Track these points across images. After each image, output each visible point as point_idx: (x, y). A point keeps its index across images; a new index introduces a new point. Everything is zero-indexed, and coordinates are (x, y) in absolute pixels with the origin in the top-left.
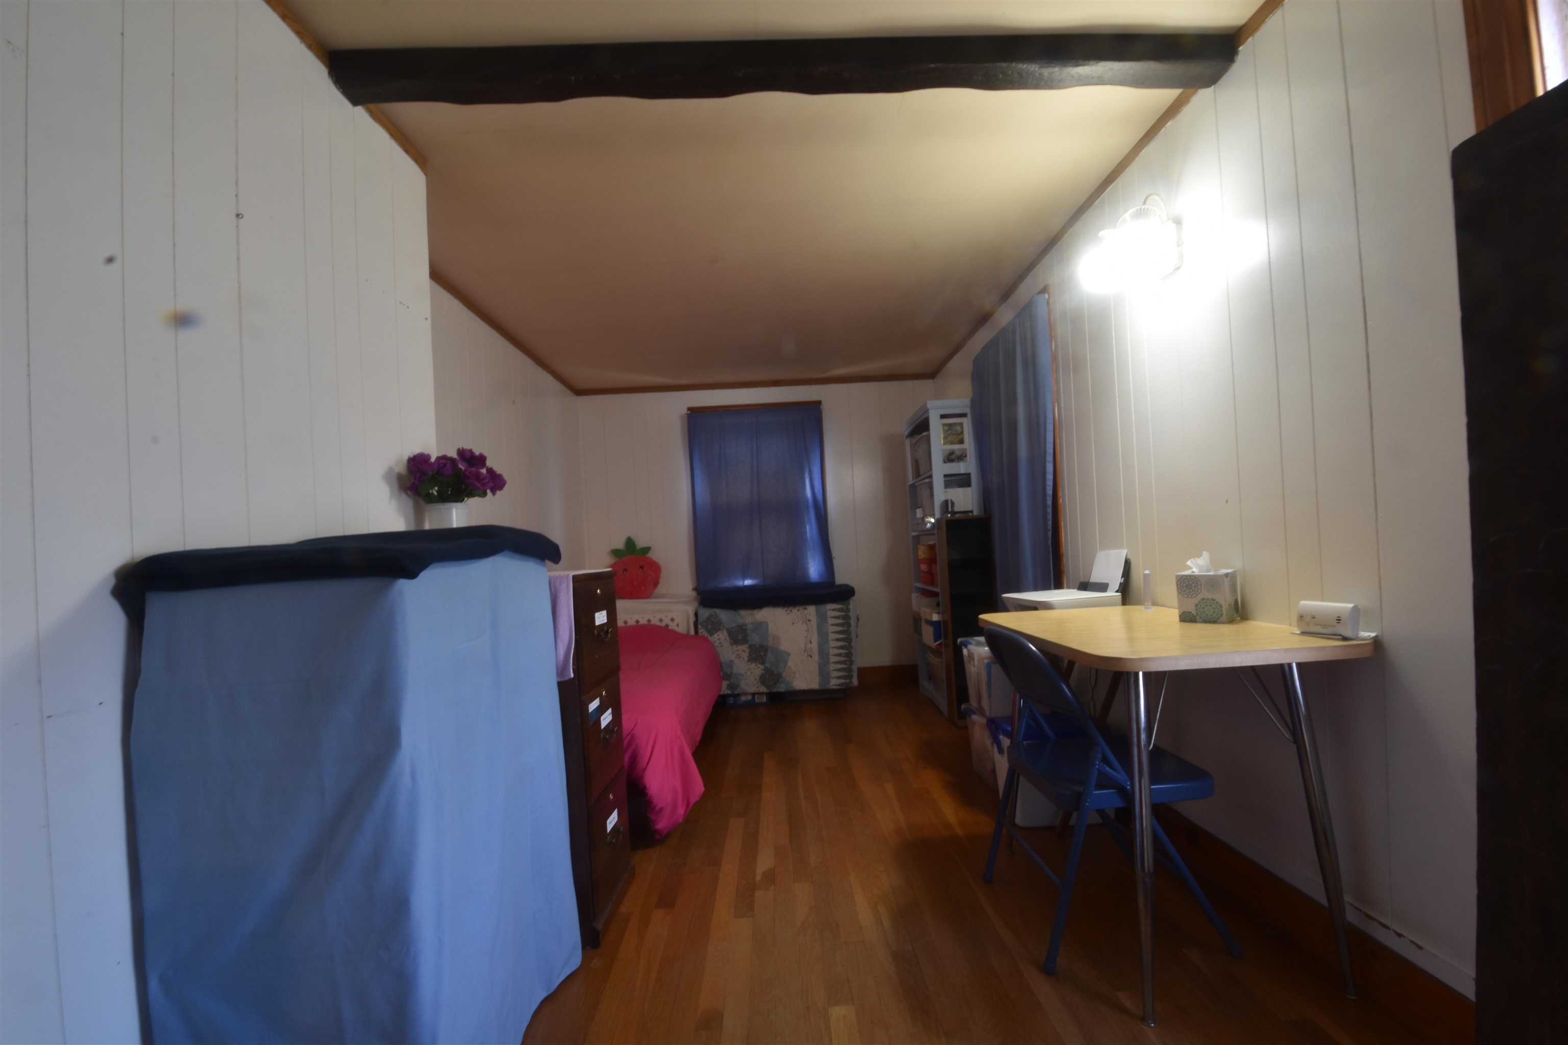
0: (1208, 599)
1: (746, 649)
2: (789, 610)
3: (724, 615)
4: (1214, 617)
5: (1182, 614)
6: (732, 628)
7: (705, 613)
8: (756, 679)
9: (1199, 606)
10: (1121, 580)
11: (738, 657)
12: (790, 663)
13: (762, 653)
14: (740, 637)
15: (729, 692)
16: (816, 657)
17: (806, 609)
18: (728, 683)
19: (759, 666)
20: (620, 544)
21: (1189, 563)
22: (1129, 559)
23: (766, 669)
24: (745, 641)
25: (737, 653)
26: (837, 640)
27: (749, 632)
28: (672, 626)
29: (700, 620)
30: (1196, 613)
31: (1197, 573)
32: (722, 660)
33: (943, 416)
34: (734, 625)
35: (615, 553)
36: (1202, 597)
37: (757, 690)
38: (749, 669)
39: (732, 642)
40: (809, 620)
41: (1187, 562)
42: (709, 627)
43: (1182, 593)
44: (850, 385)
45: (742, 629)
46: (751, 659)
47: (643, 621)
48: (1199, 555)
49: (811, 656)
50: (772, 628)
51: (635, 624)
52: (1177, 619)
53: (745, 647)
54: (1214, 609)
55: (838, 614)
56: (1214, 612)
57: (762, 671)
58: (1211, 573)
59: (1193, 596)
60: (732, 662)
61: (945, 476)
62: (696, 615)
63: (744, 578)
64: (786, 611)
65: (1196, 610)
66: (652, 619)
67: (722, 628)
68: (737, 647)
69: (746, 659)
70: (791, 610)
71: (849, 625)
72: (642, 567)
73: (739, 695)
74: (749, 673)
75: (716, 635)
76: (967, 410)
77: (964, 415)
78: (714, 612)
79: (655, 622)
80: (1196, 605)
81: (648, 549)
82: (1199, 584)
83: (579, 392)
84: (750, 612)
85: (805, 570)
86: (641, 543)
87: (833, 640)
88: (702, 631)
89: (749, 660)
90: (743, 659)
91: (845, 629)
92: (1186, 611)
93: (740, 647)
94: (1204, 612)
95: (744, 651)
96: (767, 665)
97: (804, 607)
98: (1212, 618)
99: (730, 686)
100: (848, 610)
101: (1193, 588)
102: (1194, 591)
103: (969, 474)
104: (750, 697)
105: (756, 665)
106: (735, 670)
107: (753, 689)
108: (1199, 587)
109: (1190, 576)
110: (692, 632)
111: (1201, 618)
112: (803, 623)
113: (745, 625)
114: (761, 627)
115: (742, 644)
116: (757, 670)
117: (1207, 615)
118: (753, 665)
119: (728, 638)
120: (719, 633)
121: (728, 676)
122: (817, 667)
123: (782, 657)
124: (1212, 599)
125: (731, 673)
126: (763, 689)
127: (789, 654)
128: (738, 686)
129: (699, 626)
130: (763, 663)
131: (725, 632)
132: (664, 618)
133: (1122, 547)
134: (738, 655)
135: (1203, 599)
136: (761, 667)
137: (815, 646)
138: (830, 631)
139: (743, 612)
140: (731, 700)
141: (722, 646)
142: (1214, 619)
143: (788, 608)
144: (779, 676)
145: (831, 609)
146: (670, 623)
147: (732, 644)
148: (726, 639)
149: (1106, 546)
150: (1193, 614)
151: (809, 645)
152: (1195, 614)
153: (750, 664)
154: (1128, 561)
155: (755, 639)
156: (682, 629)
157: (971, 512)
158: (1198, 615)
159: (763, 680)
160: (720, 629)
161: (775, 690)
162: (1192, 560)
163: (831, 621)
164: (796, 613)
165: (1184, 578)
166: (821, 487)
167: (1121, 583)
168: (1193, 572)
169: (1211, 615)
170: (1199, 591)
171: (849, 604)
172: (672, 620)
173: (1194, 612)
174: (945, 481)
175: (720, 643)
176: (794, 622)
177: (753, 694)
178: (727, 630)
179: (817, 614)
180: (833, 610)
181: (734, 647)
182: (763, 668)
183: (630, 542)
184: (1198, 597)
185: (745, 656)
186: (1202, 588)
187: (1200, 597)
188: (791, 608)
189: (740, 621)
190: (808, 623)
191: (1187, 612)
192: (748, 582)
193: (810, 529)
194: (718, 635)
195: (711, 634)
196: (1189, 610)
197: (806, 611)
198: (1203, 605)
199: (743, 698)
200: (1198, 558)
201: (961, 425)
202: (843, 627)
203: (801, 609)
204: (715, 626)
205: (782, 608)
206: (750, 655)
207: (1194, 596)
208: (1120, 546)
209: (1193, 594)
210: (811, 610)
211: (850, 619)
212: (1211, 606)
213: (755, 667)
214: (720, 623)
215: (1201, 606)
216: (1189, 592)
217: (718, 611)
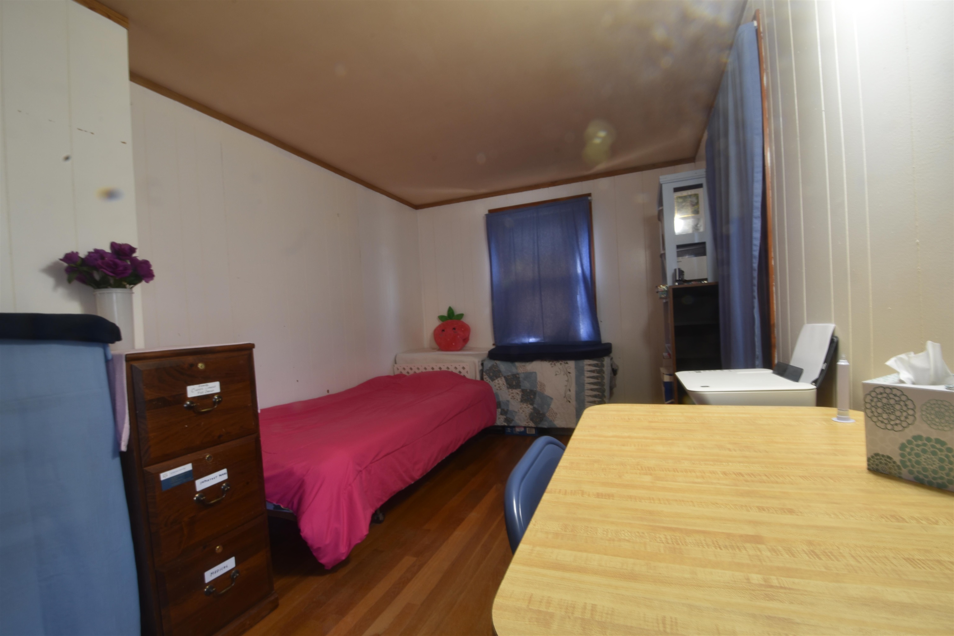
0: (929, 439)
1: (518, 392)
2: (553, 363)
3: (503, 366)
4: (942, 478)
5: (872, 457)
6: (508, 376)
7: (489, 364)
8: (526, 416)
9: (908, 450)
10: (823, 367)
11: (513, 398)
12: (552, 406)
13: (532, 396)
14: (514, 383)
15: (506, 424)
16: (574, 402)
17: (567, 363)
18: (505, 417)
19: (529, 406)
20: (445, 313)
21: (891, 363)
22: (836, 337)
23: (534, 409)
24: (518, 386)
25: (513, 395)
26: (592, 390)
27: (521, 379)
28: (464, 373)
29: (485, 369)
30: (901, 461)
31: (909, 385)
32: (501, 399)
33: (676, 190)
34: (510, 374)
35: (441, 318)
36: (916, 433)
37: (527, 425)
38: (521, 408)
39: (508, 386)
40: (569, 373)
41: (888, 359)
42: (491, 374)
43: (875, 419)
44: (616, 177)
45: (515, 377)
46: (523, 400)
47: (444, 368)
48: (920, 348)
49: (569, 402)
50: (539, 378)
51: (439, 370)
52: (862, 462)
53: (518, 391)
54: (941, 460)
55: (594, 368)
56: (942, 468)
57: (531, 410)
58: (941, 388)
59: (896, 428)
60: (508, 401)
61: (678, 247)
62: (482, 364)
63: (529, 336)
64: (551, 364)
65: (902, 455)
66: (450, 367)
67: (501, 376)
68: (512, 390)
69: (519, 400)
70: (555, 364)
71: (603, 378)
72: (454, 329)
73: (514, 427)
74: (521, 411)
75: (496, 381)
76: (703, 181)
77: (699, 186)
78: (496, 363)
79: (452, 369)
80: (902, 447)
81: (461, 315)
82: (910, 406)
83: (417, 207)
84: (523, 364)
85: (577, 331)
86: (457, 311)
87: (588, 390)
88: (485, 377)
89: (522, 401)
90: (517, 400)
91: (599, 381)
92: (881, 453)
93: (515, 391)
94: (918, 463)
95: (518, 393)
96: (535, 406)
97: (565, 362)
98: (934, 478)
99: (507, 420)
100: (603, 366)
101: (898, 413)
102: (898, 418)
103: (704, 244)
104: (522, 429)
105: (527, 405)
106: (511, 408)
107: (524, 424)
108: (911, 412)
109: (891, 388)
110: (478, 378)
111: (911, 472)
112: (564, 375)
113: (518, 374)
114: (531, 376)
115: (516, 389)
116: (527, 409)
117: (925, 469)
118: (525, 405)
119: (505, 384)
120: (499, 379)
121: (504, 412)
122: (575, 411)
123: (547, 400)
124: (938, 441)
125: (508, 410)
126: (532, 424)
127: (552, 399)
128: (513, 420)
129: (484, 374)
130: (532, 404)
131: (503, 379)
132: (457, 367)
133: (829, 321)
134: (513, 396)
135: (918, 438)
136: (531, 407)
137: (573, 393)
138: (586, 382)
139: (518, 364)
140: (509, 430)
141: (501, 389)
142: (940, 481)
143: (553, 362)
144: (544, 415)
145: (588, 364)
146: (462, 370)
147: (508, 388)
148: (504, 384)
149: (813, 319)
150: (894, 462)
151: (568, 393)
152: (898, 463)
153: (522, 404)
154: (835, 339)
155: (526, 385)
156: (470, 376)
157: (706, 279)
158: (905, 466)
159: (532, 417)
160: (499, 377)
161: (540, 426)
162: (903, 356)
163: (587, 374)
164: (559, 366)
165: (878, 391)
166: (588, 264)
167: (822, 370)
168: (901, 382)
169: (935, 472)
170: (910, 420)
171: (603, 361)
172: (464, 368)
173: (897, 459)
174: (678, 252)
175: (499, 387)
176: (557, 373)
177: (525, 427)
178: (505, 377)
179: (576, 368)
180: (589, 365)
181: (510, 390)
182: (532, 408)
183: (451, 311)
184: (907, 430)
185: (519, 397)
186: (918, 415)
187: (910, 432)
188: (555, 362)
189: (514, 371)
190: (568, 374)
191: (883, 456)
192: (532, 340)
193: (581, 299)
194: (498, 381)
195: (493, 380)
196: (887, 453)
197: (567, 365)
198: (918, 450)
199: (518, 430)
200: (916, 353)
201: (696, 196)
202: (598, 379)
203: (563, 363)
204: (495, 374)
205: (548, 362)
206: (522, 397)
207: (899, 428)
208: (826, 319)
209: (896, 424)
210: (571, 364)
211: (604, 373)
212: (934, 453)
213: (526, 407)
214: (499, 371)
215: (912, 449)
216: (889, 420)
217: (498, 362)
